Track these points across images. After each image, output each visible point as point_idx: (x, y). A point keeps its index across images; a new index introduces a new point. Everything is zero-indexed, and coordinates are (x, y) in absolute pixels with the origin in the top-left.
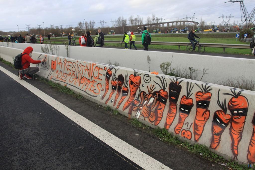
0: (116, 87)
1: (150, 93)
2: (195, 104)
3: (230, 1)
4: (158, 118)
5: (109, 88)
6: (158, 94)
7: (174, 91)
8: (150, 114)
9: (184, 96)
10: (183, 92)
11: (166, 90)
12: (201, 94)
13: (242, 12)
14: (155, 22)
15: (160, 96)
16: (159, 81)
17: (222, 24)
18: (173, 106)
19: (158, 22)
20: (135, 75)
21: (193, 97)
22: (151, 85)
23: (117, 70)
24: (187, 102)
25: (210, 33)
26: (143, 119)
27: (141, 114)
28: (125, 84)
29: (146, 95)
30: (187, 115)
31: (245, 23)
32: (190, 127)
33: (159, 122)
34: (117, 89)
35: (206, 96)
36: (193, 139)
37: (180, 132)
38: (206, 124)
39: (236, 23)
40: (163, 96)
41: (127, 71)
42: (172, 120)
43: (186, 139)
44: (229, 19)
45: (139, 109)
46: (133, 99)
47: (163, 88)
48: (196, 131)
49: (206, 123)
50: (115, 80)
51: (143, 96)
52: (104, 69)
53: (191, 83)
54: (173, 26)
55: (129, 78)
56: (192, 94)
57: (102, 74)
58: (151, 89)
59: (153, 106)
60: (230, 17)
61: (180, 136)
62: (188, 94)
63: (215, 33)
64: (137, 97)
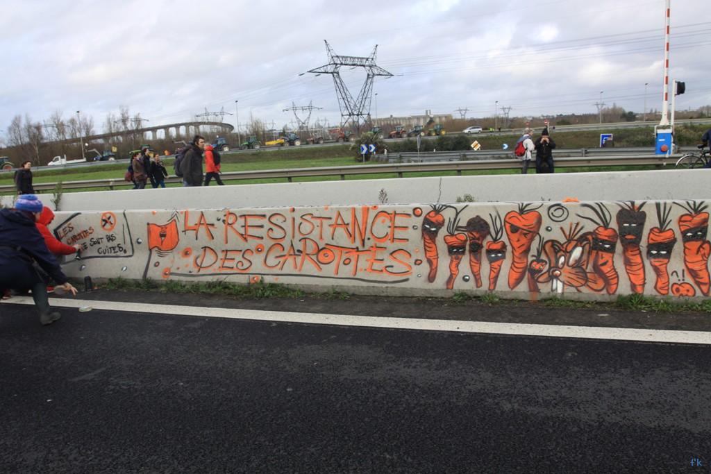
0: (464, 248)
1: (569, 240)
2: (679, 236)
3: (310, 71)
4: (609, 281)
5: (437, 255)
6: (593, 238)
7: (630, 225)
8: (587, 278)
9: (656, 228)
10: (651, 221)
11: (610, 226)
12: (688, 218)
13: (340, 97)
14: (131, 126)
15: (596, 240)
16: (589, 213)
17: (290, 126)
18: (631, 251)
19: (140, 128)
20: (522, 211)
21: (674, 226)
22: (571, 224)
23: (460, 211)
24: (662, 238)
25: (283, 149)
26: (576, 291)
27: (564, 283)
28: (494, 236)
29: (560, 246)
30: (666, 261)
31: (351, 120)
32: (683, 276)
33: (615, 286)
34: (467, 252)
35: (698, 219)
36: (699, 293)
37: (670, 290)
38: (709, 264)
39: (322, 124)
40: (606, 238)
41: (495, 207)
42: (642, 276)
43: (687, 298)
44: (309, 113)
45: (552, 277)
46: (525, 261)
47: (602, 224)
48: (698, 280)
49: (707, 263)
50: (456, 233)
51: (552, 249)
52: (411, 213)
53: (665, 204)
54: (179, 137)
55: (505, 221)
56: (671, 221)
57: (406, 227)
58: (572, 232)
59: (586, 263)
60: (310, 108)
61: (673, 296)
62: (662, 222)
63: (292, 148)
64: (533, 256)
